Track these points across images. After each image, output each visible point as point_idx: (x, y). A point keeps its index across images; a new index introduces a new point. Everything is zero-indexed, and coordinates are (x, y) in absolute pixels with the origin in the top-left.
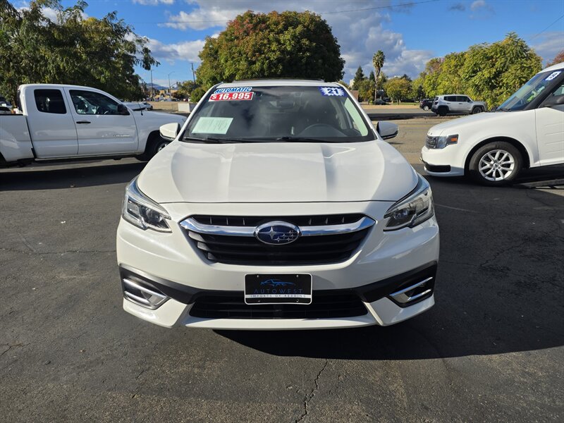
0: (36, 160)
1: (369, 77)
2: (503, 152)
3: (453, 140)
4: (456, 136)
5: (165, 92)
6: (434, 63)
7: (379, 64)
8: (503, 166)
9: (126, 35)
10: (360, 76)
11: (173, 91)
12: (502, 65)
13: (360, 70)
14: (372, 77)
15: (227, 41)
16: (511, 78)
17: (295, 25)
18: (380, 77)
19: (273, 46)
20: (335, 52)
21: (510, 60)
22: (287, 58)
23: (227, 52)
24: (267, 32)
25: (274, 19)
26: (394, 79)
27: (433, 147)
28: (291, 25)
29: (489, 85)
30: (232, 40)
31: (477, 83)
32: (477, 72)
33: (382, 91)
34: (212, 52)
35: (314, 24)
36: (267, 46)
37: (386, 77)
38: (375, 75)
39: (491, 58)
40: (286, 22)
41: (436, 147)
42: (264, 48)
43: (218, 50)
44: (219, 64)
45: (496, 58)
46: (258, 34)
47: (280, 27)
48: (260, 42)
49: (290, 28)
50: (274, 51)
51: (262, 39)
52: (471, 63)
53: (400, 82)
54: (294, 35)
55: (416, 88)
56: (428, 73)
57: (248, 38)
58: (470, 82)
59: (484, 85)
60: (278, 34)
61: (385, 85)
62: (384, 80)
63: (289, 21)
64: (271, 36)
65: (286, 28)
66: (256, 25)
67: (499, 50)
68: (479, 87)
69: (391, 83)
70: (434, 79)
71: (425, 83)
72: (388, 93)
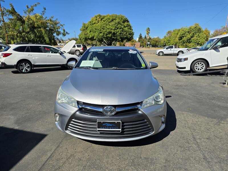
1: (144, 37)
3: (186, 59)
4: (187, 58)
5: (64, 42)
6: (169, 32)
7: (148, 33)
10: (141, 37)
11: (66, 42)
12: (193, 35)
13: (141, 34)
14: (145, 38)
15: (91, 24)
16: (195, 40)
17: (116, 19)
18: (149, 37)
19: (108, 27)
20: (130, 29)
21: (195, 33)
22: (113, 31)
23: (91, 29)
24: (105, 22)
25: (109, 17)
26: (154, 38)
27: (180, 62)
28: (114, 19)
29: (188, 42)
30: (93, 24)
31: (184, 41)
32: (183, 37)
33: (149, 43)
34: (85, 28)
35: (123, 19)
36: (106, 27)
37: (151, 37)
38: (147, 36)
39: (188, 32)
40: (113, 18)
41: (181, 62)
42: (104, 27)
43: (87, 28)
44: (88, 33)
45: (190, 32)
46: (102, 22)
47: (111, 20)
48: (103, 25)
49: (114, 21)
50: (108, 29)
51: (104, 24)
52: (181, 34)
53: (157, 40)
54: (116, 23)
55: (162, 42)
56: (167, 36)
57: (99, 24)
58: (181, 40)
59: (186, 42)
60: (110, 22)
61: (150, 40)
62: (150, 39)
63: (114, 18)
64: (107, 23)
65: (112, 20)
66: (102, 19)
67: (191, 29)
68: (184, 43)
69: (153, 40)
70: (169, 39)
71: (166, 40)
72: (152, 44)
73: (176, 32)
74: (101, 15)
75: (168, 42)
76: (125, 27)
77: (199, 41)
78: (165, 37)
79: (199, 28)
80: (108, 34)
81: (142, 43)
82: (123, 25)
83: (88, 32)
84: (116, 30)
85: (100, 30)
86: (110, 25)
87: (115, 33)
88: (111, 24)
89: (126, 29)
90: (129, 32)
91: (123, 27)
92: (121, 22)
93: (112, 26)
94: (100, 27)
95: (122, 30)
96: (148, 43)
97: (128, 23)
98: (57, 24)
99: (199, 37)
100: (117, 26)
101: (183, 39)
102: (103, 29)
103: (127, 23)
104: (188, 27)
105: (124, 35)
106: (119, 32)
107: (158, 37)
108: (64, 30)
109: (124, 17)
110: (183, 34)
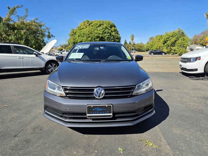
1: (129, 43)
7: (132, 39)
10: (126, 43)
11: (58, 48)
13: (126, 41)
14: (130, 43)
15: (79, 30)
16: (180, 43)
17: (103, 25)
18: (133, 43)
19: (96, 31)
20: (118, 34)
21: (179, 37)
22: (101, 36)
23: (79, 34)
24: (93, 27)
25: (96, 22)
26: (138, 44)
27: (188, 62)
28: (102, 25)
29: (172, 45)
30: (81, 29)
32: (167, 41)
34: (74, 33)
35: (110, 24)
36: (94, 31)
37: (135, 43)
39: (172, 36)
40: (100, 23)
41: (190, 62)
43: (76, 33)
44: (76, 38)
45: (174, 36)
46: (90, 27)
47: (98, 25)
48: (91, 30)
50: (96, 33)
52: (165, 38)
53: (140, 45)
54: (103, 28)
55: (145, 47)
56: (149, 42)
57: (87, 29)
59: (170, 45)
60: (97, 27)
61: (135, 46)
63: (102, 23)
64: (95, 28)
65: (100, 25)
66: (90, 24)
67: (175, 34)
68: (169, 46)
69: (137, 45)
70: (152, 44)
71: (149, 45)
72: (136, 49)
73: (159, 38)
74: (89, 20)
75: (151, 46)
76: (112, 32)
77: (184, 44)
78: (148, 43)
79: (182, 32)
80: (96, 38)
82: (110, 30)
83: (77, 36)
84: (103, 35)
85: (89, 35)
86: (97, 30)
87: (103, 37)
89: (113, 33)
90: (116, 37)
91: (110, 31)
92: (109, 27)
93: (100, 31)
94: (88, 32)
95: (109, 34)
96: (133, 48)
98: (42, 26)
99: (184, 41)
100: (105, 30)
101: (167, 43)
102: (91, 33)
103: (114, 28)
104: (172, 31)
105: (111, 39)
106: (107, 36)
107: (142, 43)
108: (49, 33)
109: (111, 23)
110: (167, 39)
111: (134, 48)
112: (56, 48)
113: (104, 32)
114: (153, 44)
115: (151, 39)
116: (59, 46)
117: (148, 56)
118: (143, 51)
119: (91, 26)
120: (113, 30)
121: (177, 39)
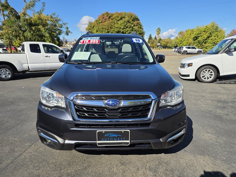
0: (29, 71)
1: (154, 38)
2: (210, 69)
3: (190, 65)
4: (192, 64)
5: (70, 43)
7: (159, 34)
8: (210, 75)
9: (59, 22)
10: (150, 38)
11: (73, 43)
12: (209, 34)
13: (150, 35)
14: (156, 38)
15: (97, 23)
16: (213, 40)
17: (125, 17)
18: (159, 38)
19: (116, 26)
20: (141, 28)
21: (212, 32)
22: (122, 31)
23: (97, 28)
24: (114, 20)
25: (117, 15)
26: (164, 39)
27: (183, 68)
28: (124, 18)
29: (204, 42)
30: (100, 23)
31: (199, 41)
32: (199, 37)
33: (159, 44)
34: (91, 28)
35: (133, 17)
36: (114, 26)
37: (161, 38)
38: (157, 37)
39: (205, 31)
40: (122, 16)
42: (112, 26)
43: (93, 27)
45: (207, 31)
46: (110, 21)
47: (119, 18)
49: (123, 19)
50: (117, 28)
51: (112, 23)
52: (197, 33)
53: (167, 40)
54: (125, 22)
55: (173, 43)
56: (178, 37)
57: (106, 22)
58: (196, 41)
59: (202, 42)
60: (118, 21)
61: (161, 41)
62: (160, 39)
64: (115, 22)
65: (121, 19)
66: (110, 17)
67: (208, 28)
68: (200, 43)
69: (163, 41)
70: (181, 39)
71: (177, 41)
72: (162, 45)
73: (189, 33)
75: (180, 43)
76: (134, 26)
78: (177, 38)
79: (217, 27)
81: (152, 44)
82: (133, 23)
84: (125, 29)
85: (108, 30)
88: (119, 22)
89: (136, 28)
90: (140, 32)
91: (132, 25)
92: (131, 21)
93: (121, 25)
94: (108, 26)
95: (132, 29)
97: (138, 22)
99: (217, 37)
100: (126, 24)
101: (198, 39)
102: (111, 28)
104: (205, 26)
106: (129, 31)
107: (169, 38)
109: (134, 15)
110: (199, 34)
111: (160, 44)
112: (71, 43)
113: (125, 26)
114: (183, 40)
115: (181, 33)
116: (74, 41)
117: (175, 55)
118: (171, 48)
119: (111, 19)
120: (136, 24)
121: (210, 35)
